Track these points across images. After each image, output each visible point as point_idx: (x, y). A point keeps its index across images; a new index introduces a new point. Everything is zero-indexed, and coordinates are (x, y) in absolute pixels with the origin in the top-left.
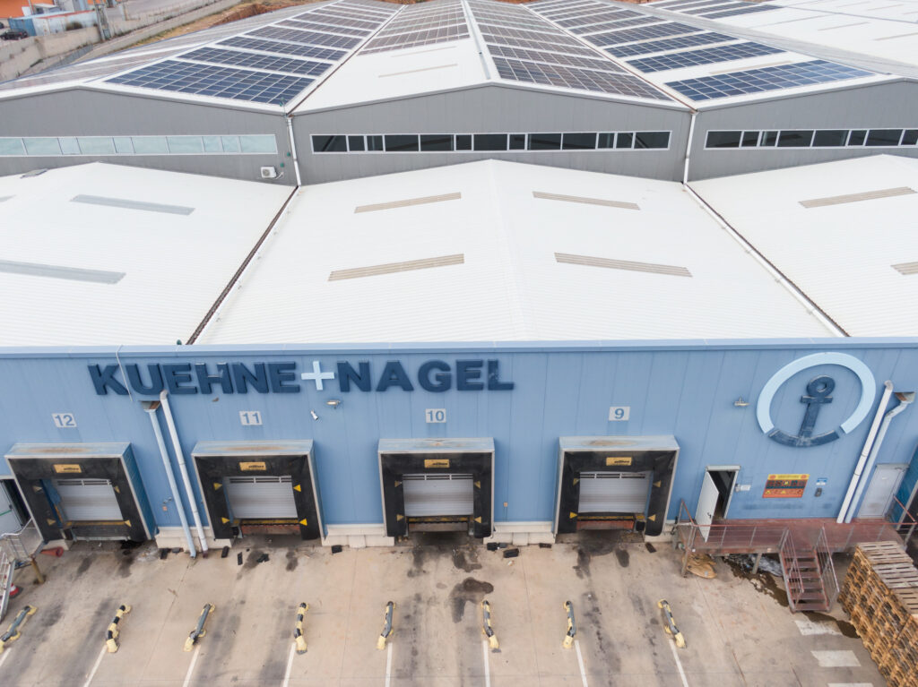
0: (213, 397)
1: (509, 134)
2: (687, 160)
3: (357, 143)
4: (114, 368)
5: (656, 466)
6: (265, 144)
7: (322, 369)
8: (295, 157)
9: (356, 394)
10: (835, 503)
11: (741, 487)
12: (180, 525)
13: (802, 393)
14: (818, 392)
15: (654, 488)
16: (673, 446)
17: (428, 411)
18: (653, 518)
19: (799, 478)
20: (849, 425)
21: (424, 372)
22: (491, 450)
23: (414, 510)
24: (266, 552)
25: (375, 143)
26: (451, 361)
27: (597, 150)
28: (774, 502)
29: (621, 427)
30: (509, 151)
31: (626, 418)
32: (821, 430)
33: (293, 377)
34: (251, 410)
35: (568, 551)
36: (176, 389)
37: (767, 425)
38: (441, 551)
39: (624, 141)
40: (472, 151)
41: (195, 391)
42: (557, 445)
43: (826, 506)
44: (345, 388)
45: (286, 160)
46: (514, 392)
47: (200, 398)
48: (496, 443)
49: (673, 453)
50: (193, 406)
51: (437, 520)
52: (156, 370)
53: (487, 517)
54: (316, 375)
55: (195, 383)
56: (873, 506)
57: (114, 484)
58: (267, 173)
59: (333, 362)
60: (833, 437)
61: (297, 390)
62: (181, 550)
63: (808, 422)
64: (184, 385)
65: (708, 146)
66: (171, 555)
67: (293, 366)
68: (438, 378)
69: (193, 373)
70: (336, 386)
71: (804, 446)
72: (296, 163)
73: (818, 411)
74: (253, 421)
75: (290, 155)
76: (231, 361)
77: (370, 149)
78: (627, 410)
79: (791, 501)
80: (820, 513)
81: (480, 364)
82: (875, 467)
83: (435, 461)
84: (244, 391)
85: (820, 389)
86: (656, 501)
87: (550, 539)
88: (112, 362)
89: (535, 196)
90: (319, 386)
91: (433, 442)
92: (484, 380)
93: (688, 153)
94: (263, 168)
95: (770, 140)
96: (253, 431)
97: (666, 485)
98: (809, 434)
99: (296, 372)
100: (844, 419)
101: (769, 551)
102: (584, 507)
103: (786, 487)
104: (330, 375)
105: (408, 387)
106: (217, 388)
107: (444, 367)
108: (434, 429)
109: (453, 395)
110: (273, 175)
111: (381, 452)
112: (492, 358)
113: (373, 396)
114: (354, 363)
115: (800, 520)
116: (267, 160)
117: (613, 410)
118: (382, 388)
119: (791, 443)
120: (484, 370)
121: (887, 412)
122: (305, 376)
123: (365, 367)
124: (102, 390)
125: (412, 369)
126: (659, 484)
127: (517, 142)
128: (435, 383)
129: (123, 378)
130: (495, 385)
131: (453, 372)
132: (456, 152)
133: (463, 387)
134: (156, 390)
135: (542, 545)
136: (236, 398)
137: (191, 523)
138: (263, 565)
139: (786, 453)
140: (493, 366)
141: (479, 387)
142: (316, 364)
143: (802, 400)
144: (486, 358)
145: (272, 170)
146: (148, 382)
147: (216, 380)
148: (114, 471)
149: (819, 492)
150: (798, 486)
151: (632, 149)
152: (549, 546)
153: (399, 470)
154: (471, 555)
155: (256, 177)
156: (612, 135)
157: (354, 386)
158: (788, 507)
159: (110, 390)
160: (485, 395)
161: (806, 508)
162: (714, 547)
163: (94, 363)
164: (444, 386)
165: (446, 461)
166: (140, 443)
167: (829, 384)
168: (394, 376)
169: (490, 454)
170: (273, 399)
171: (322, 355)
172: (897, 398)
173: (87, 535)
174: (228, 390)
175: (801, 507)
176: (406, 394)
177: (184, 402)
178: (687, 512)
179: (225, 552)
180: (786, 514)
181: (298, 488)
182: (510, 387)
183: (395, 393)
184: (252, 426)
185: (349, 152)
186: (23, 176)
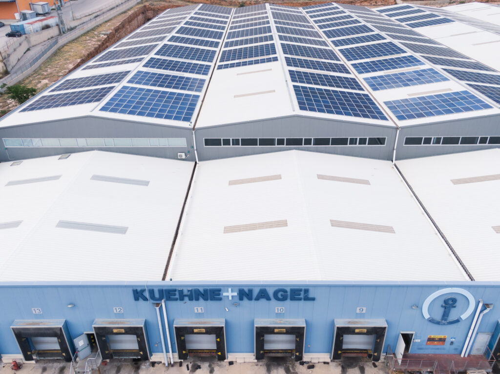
0: (184, 302)
1: (304, 138)
2: (395, 151)
3: (227, 142)
4: (143, 291)
5: (378, 333)
6: (181, 142)
7: (232, 291)
8: (195, 148)
9: (246, 301)
10: (460, 348)
11: (416, 341)
12: (163, 352)
13: (442, 303)
15: (376, 342)
16: (385, 325)
17: (276, 308)
18: (376, 354)
19: (442, 337)
20: (464, 316)
21: (276, 294)
22: (304, 325)
23: (267, 347)
24: (199, 364)
25: (236, 142)
26: (288, 289)
27: (348, 145)
28: (431, 346)
29: (362, 315)
30: (303, 146)
31: (364, 312)
32: (452, 319)
33: (219, 295)
34: (199, 307)
35: (337, 366)
36: (169, 299)
37: (427, 316)
38: (279, 365)
39: (363, 141)
40: (285, 146)
41: (176, 299)
42: (333, 323)
43: (456, 349)
44: (241, 299)
45: (191, 150)
46: (315, 301)
47: (179, 302)
48: (306, 322)
49: (385, 328)
50: (175, 305)
51: (277, 351)
52: (161, 292)
53: (301, 353)
54: (230, 294)
55: (177, 296)
56: (478, 349)
57: (137, 337)
58: (181, 156)
59: (237, 289)
60: (457, 321)
61: (220, 299)
62: (161, 362)
63: (445, 315)
64: (172, 297)
65: (405, 144)
66: (156, 365)
67: (220, 290)
68: (282, 295)
69: (177, 293)
71: (444, 324)
72: (196, 152)
73: (449, 310)
74: (200, 311)
75: (193, 147)
76: (193, 288)
77: (233, 144)
78: (365, 309)
79: (439, 347)
80: (453, 352)
81: (301, 290)
82: (477, 333)
83: (279, 330)
84: (197, 299)
85: (450, 302)
86: (377, 347)
87: (328, 360)
88: (143, 288)
89: (318, 178)
90: (230, 298)
91: (278, 320)
92: (302, 296)
93: (395, 147)
94: (179, 154)
95: (438, 141)
96: (199, 315)
97: (382, 341)
98: (446, 320)
99: (221, 292)
100: (462, 313)
101: (429, 370)
102: (345, 347)
103: (436, 341)
104: (235, 294)
105: (269, 299)
106: (186, 299)
107: (285, 291)
108: (278, 315)
109: (288, 302)
110: (184, 157)
111: (256, 326)
112: (306, 288)
113: (253, 302)
114: (246, 290)
115: (443, 355)
116: (182, 150)
117: (358, 308)
118: (257, 299)
119: (438, 323)
120: (302, 293)
121: (481, 312)
122: (225, 294)
123: (251, 291)
124: (136, 299)
125: (271, 292)
126: (378, 341)
127: (308, 142)
128: (281, 297)
129: (147, 294)
130: (307, 299)
131: (289, 293)
132: (276, 146)
133: (293, 299)
134: (160, 299)
135: (325, 363)
136: (194, 302)
137: (167, 351)
138: (198, 371)
140: (306, 291)
141: (300, 299)
142: (230, 290)
143: (442, 306)
144: (303, 288)
145: (183, 154)
146: (157, 295)
147: (186, 296)
148: (139, 332)
149: (452, 343)
150: (442, 340)
151: (367, 145)
152: (328, 363)
153: (262, 333)
154: (293, 367)
155: (175, 157)
156: (356, 139)
157: (245, 299)
158: (438, 349)
159: (140, 299)
160: (302, 303)
161: (446, 349)
162: (403, 368)
163: (135, 288)
164: (284, 299)
165: (284, 330)
166: (150, 319)
167: (454, 301)
168: (263, 294)
169: (304, 328)
170: (211, 303)
171: (233, 287)
172: (486, 306)
173: (119, 356)
174: (191, 299)
175: (444, 349)
176: (268, 302)
177: (172, 304)
178: (391, 351)
179: (181, 364)
180: (438, 352)
181: (218, 340)
182: (313, 299)
183: (263, 301)
184: (199, 313)
185: (222, 146)
186: (60, 159)
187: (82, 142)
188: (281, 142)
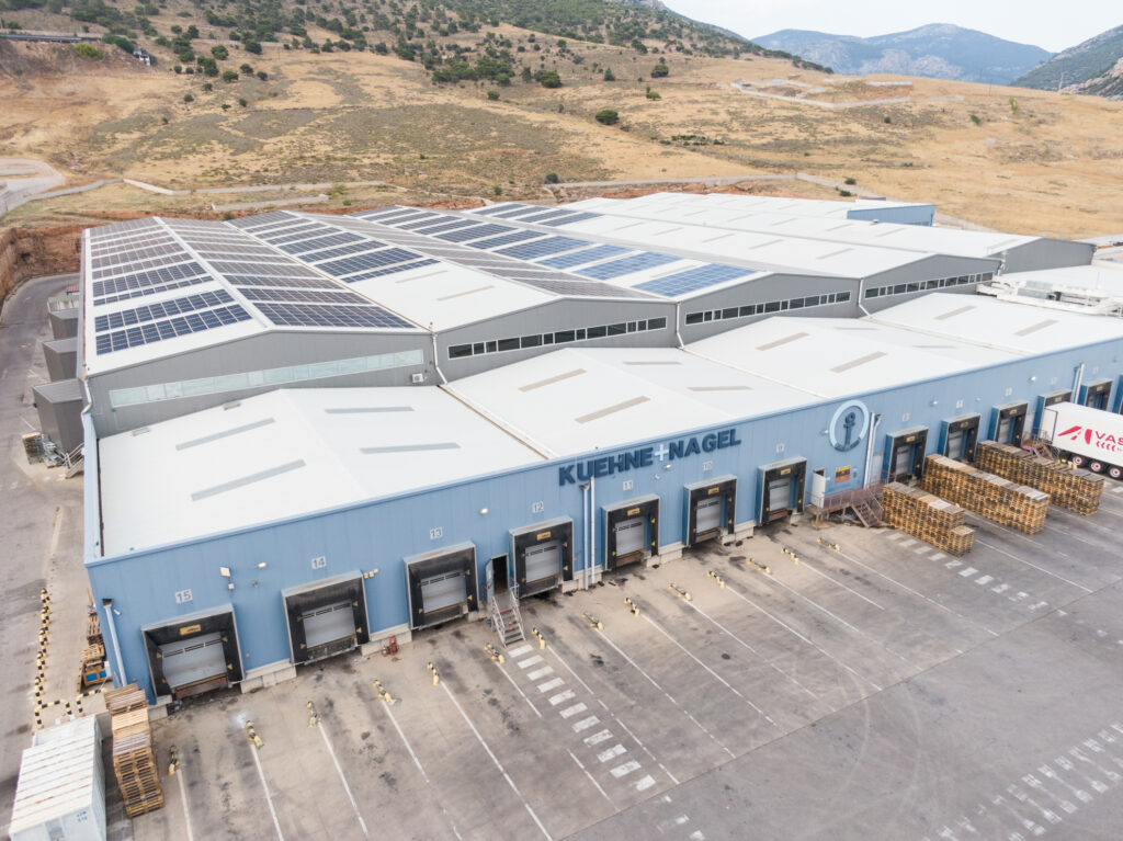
1: (575, 330)
2: (679, 335)
3: (479, 348)
4: (571, 467)
5: (799, 473)
6: (414, 357)
7: (663, 448)
8: (437, 364)
9: (676, 460)
10: (862, 480)
12: (584, 568)
13: (844, 422)
14: (850, 421)
16: (804, 459)
17: (705, 463)
18: (800, 502)
19: (847, 468)
20: (862, 435)
21: (705, 441)
22: (738, 476)
24: (622, 578)
25: (491, 346)
26: (716, 433)
27: (627, 333)
28: (840, 484)
29: (782, 454)
30: (576, 341)
31: (783, 450)
32: (853, 441)
33: (650, 456)
34: (629, 480)
35: (761, 536)
36: (597, 475)
37: (834, 442)
38: (706, 553)
39: (642, 326)
40: (554, 344)
41: (606, 474)
42: (761, 468)
43: (859, 481)
44: (672, 457)
45: (431, 366)
46: (742, 445)
47: (608, 477)
49: (805, 462)
52: (591, 464)
53: (733, 520)
54: (662, 452)
55: (607, 468)
56: (876, 477)
57: (565, 541)
58: (417, 378)
59: (668, 443)
60: (857, 443)
61: (652, 463)
62: (581, 588)
63: (848, 437)
64: (602, 471)
65: (688, 323)
66: (571, 595)
67: (651, 449)
68: (710, 444)
69: (607, 463)
70: (668, 457)
71: (848, 450)
72: (438, 369)
73: (850, 430)
74: (629, 487)
75: (434, 361)
76: (625, 452)
77: (488, 351)
78: (783, 446)
79: (846, 482)
80: (857, 487)
81: (728, 432)
82: (873, 455)
83: (714, 489)
84: (627, 468)
85: (850, 419)
87: (752, 532)
88: (571, 464)
89: (627, 364)
90: (661, 459)
92: (728, 441)
93: (678, 328)
94: (414, 376)
95: (718, 315)
96: (628, 494)
97: (803, 483)
98: (849, 443)
99: (652, 452)
100: (859, 432)
101: (848, 506)
103: (843, 475)
104: (667, 451)
105: (697, 452)
106: (616, 469)
107: (713, 437)
108: (707, 474)
109: (716, 452)
110: (421, 380)
111: (690, 489)
112: (732, 428)
113: (683, 460)
114: (676, 442)
115: (849, 493)
116: (417, 369)
117: (777, 447)
118: (687, 454)
119: (843, 449)
120: (729, 435)
121: (874, 427)
122: (656, 454)
124: (562, 483)
125: (700, 441)
127: (581, 334)
128: (709, 446)
129: (574, 473)
130: (733, 443)
131: (716, 439)
132: (544, 345)
133: (721, 446)
134: (588, 478)
135: (748, 538)
136: (624, 473)
137: (590, 565)
138: (627, 582)
139: (841, 455)
140: (733, 432)
141: (727, 446)
142: (661, 446)
143: (844, 427)
145: (421, 375)
146: (585, 473)
147: (616, 465)
149: (855, 474)
150: (847, 472)
151: (647, 331)
152: (751, 538)
153: (697, 499)
155: (409, 383)
156: (635, 323)
157: (675, 456)
158: (845, 486)
159: (566, 482)
160: (729, 449)
161: (851, 485)
162: (827, 510)
163: (562, 466)
164: (712, 448)
165: (718, 488)
167: (852, 416)
168: (694, 447)
169: (736, 480)
170: (641, 471)
171: (664, 440)
172: (877, 418)
173: (529, 592)
174: (621, 470)
175: (849, 485)
176: (697, 456)
177: (604, 480)
179: (603, 584)
180: (845, 490)
181: (653, 521)
182: (739, 442)
184: (628, 490)
185: (474, 355)
186: (226, 409)
187: (256, 378)
188: (548, 339)
